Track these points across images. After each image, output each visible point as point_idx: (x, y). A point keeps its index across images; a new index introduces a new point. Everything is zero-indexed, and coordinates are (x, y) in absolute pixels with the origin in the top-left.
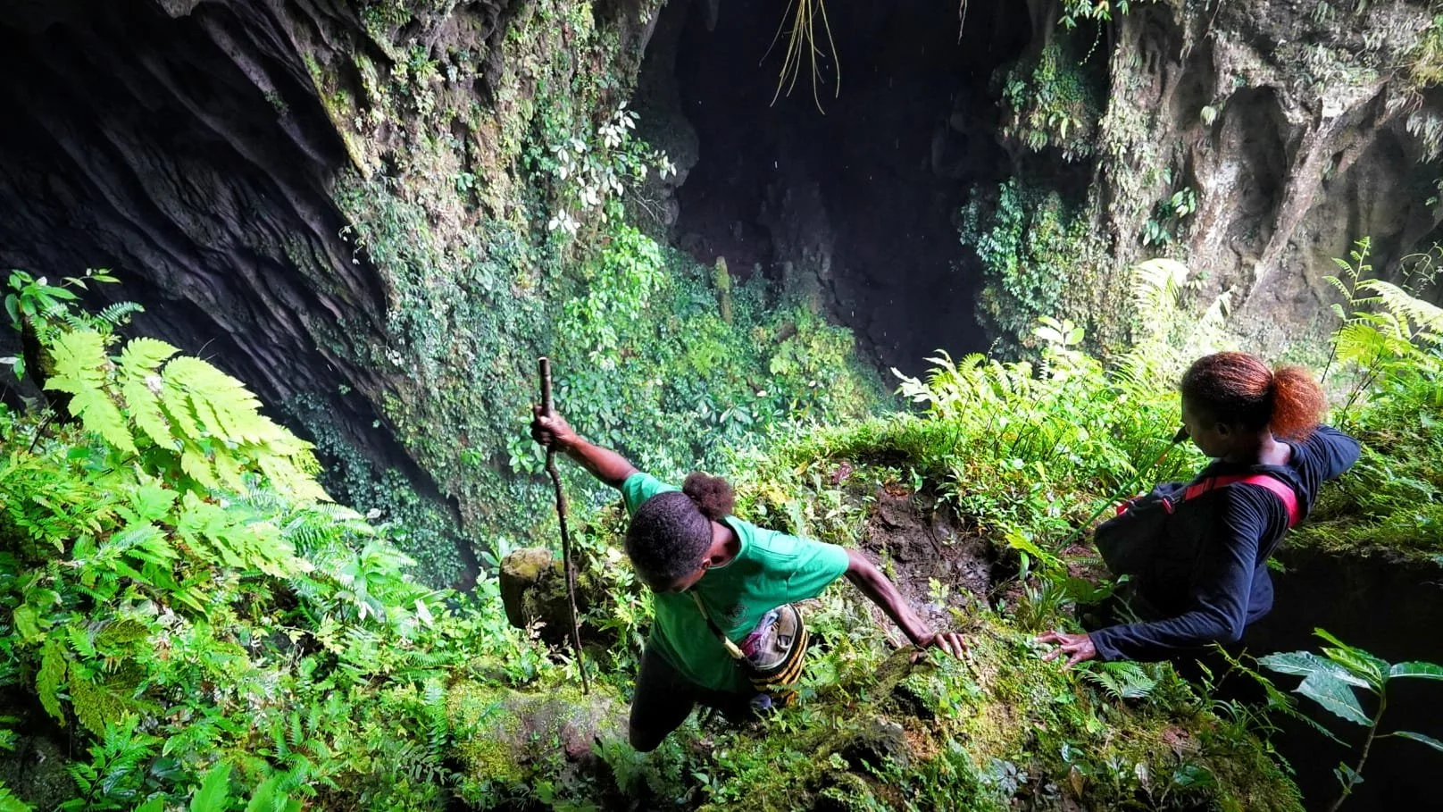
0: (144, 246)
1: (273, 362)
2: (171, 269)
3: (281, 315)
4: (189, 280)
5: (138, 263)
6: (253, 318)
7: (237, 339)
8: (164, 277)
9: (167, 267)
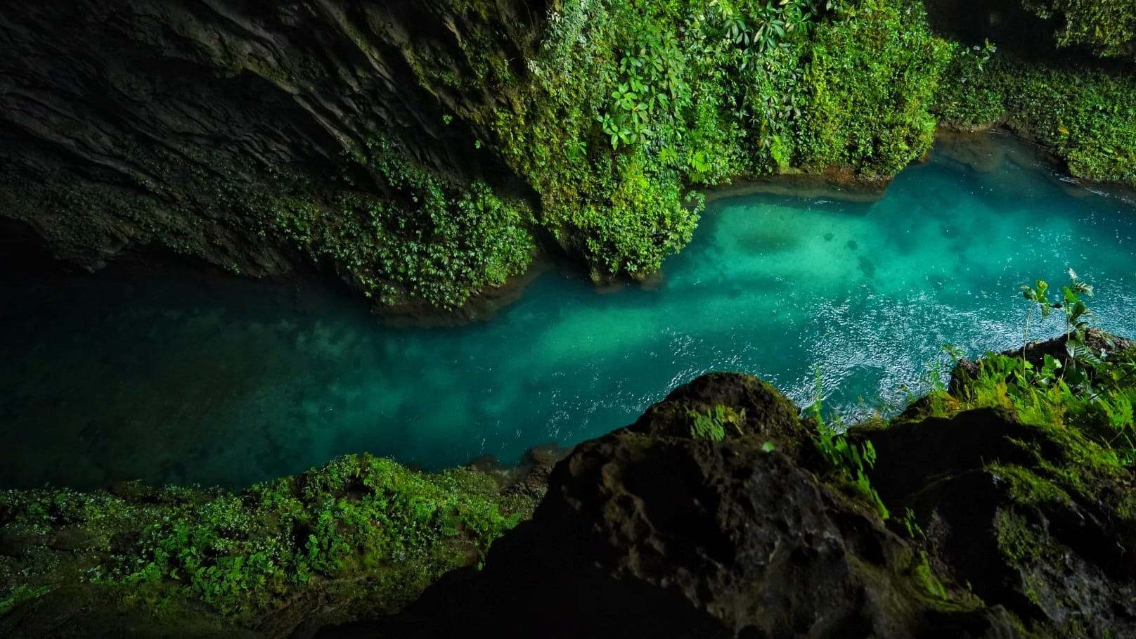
0: (194, 22)
1: (339, 113)
2: (227, 40)
3: (374, 57)
4: (247, 48)
5: (188, 44)
6: (333, 71)
7: (300, 101)
8: (218, 53)
9: (221, 40)
